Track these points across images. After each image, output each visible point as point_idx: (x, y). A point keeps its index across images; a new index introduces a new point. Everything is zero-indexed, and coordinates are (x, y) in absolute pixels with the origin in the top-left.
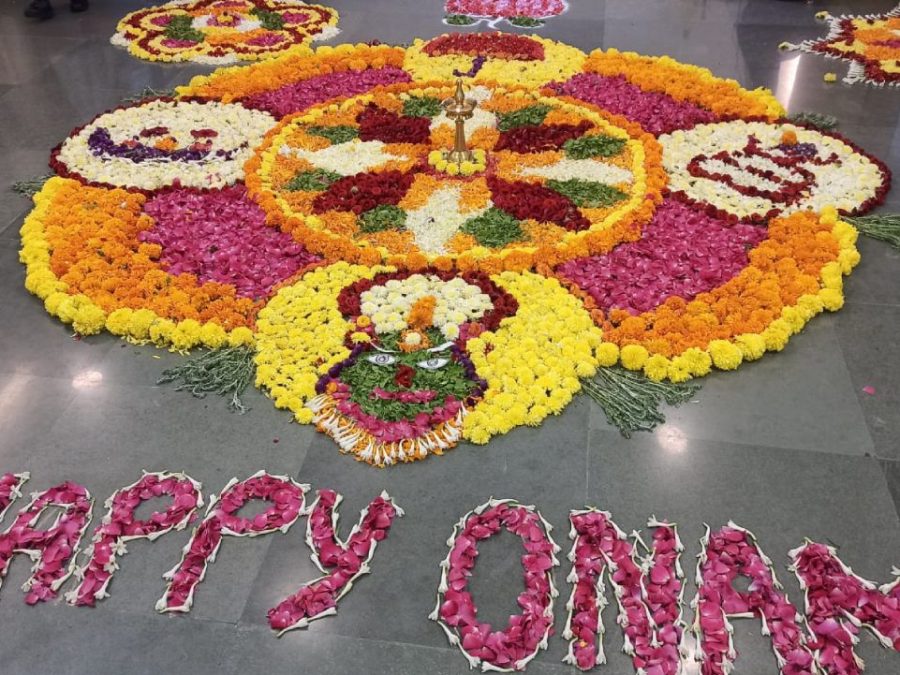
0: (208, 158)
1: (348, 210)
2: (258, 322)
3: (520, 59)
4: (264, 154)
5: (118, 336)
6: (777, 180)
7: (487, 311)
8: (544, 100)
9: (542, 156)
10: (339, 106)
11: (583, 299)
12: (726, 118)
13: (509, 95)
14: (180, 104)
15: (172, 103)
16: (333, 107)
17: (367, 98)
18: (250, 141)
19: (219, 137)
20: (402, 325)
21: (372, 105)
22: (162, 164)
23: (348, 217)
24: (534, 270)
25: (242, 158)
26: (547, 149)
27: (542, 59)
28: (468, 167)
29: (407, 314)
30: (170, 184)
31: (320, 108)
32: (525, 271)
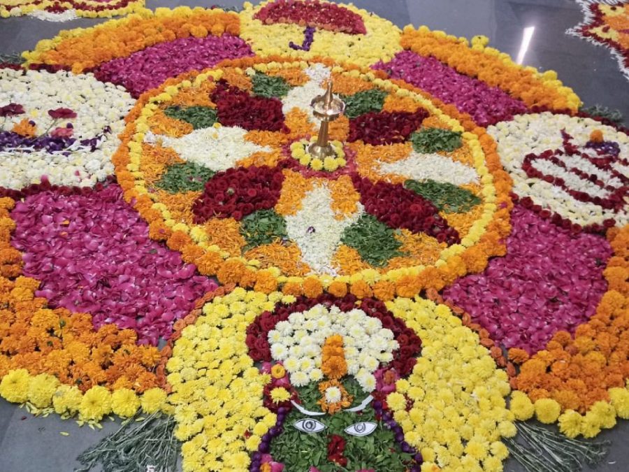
0: (73, 147)
1: (229, 216)
2: (170, 378)
3: (345, 32)
4: (130, 144)
5: (16, 404)
6: (601, 184)
7: (394, 352)
8: (379, 81)
9: (392, 148)
10: (192, 81)
11: (477, 332)
12: (537, 110)
13: (346, 73)
14: (29, 72)
15: (21, 72)
16: (186, 83)
17: (217, 73)
18: (111, 125)
19: (78, 118)
20: (317, 375)
21: (222, 82)
22: (25, 154)
23: (231, 224)
24: (423, 294)
25: (109, 147)
26: (396, 141)
27: (364, 33)
28: (331, 163)
29: (319, 360)
30: (38, 182)
31: (174, 84)
32: (418, 298)
